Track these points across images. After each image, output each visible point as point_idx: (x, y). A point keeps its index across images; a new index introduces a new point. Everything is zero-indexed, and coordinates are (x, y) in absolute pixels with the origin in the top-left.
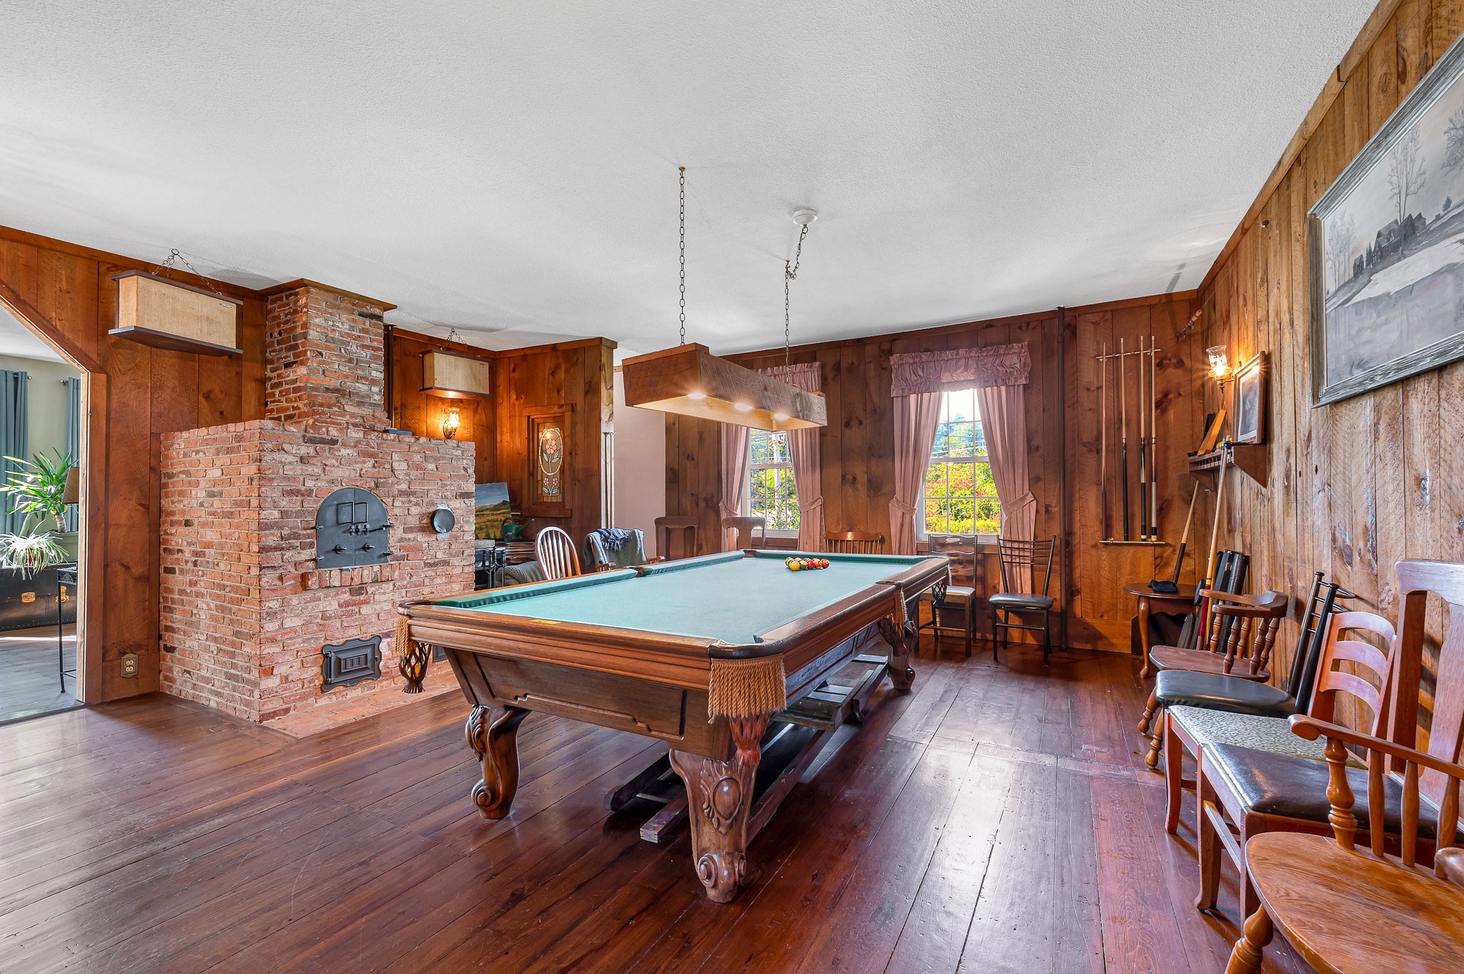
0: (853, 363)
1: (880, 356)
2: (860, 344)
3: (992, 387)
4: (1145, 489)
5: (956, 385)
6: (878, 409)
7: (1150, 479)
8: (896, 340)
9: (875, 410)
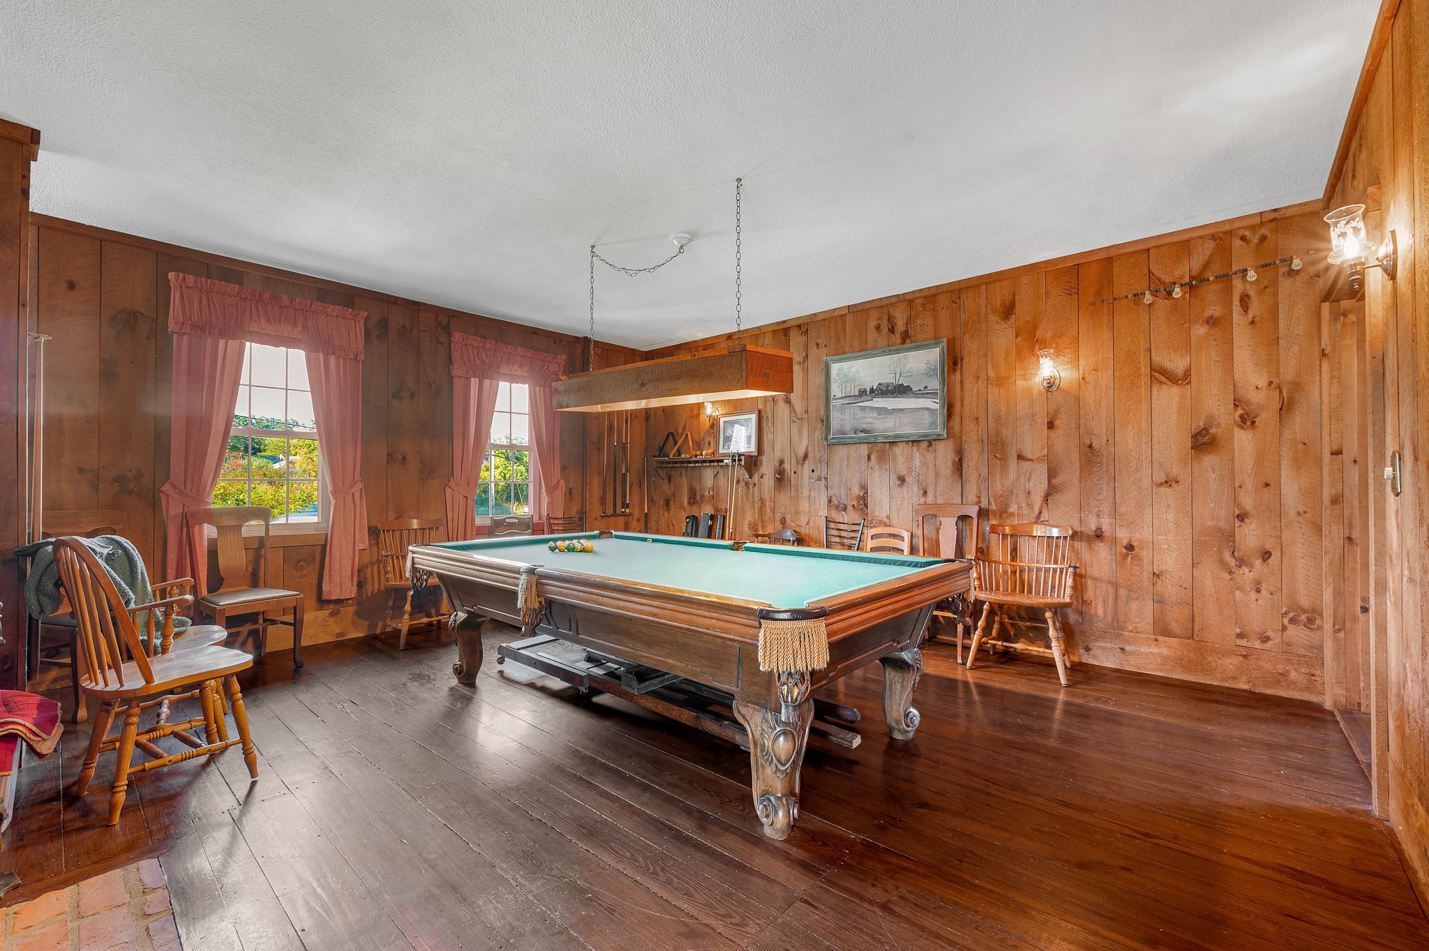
0: (404, 326)
1: (437, 328)
2: (414, 307)
3: (540, 387)
4: (624, 476)
5: (513, 379)
6: (433, 385)
7: (626, 471)
8: (455, 317)
9: (430, 385)
